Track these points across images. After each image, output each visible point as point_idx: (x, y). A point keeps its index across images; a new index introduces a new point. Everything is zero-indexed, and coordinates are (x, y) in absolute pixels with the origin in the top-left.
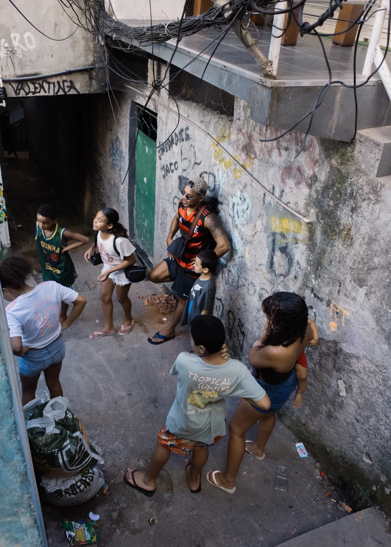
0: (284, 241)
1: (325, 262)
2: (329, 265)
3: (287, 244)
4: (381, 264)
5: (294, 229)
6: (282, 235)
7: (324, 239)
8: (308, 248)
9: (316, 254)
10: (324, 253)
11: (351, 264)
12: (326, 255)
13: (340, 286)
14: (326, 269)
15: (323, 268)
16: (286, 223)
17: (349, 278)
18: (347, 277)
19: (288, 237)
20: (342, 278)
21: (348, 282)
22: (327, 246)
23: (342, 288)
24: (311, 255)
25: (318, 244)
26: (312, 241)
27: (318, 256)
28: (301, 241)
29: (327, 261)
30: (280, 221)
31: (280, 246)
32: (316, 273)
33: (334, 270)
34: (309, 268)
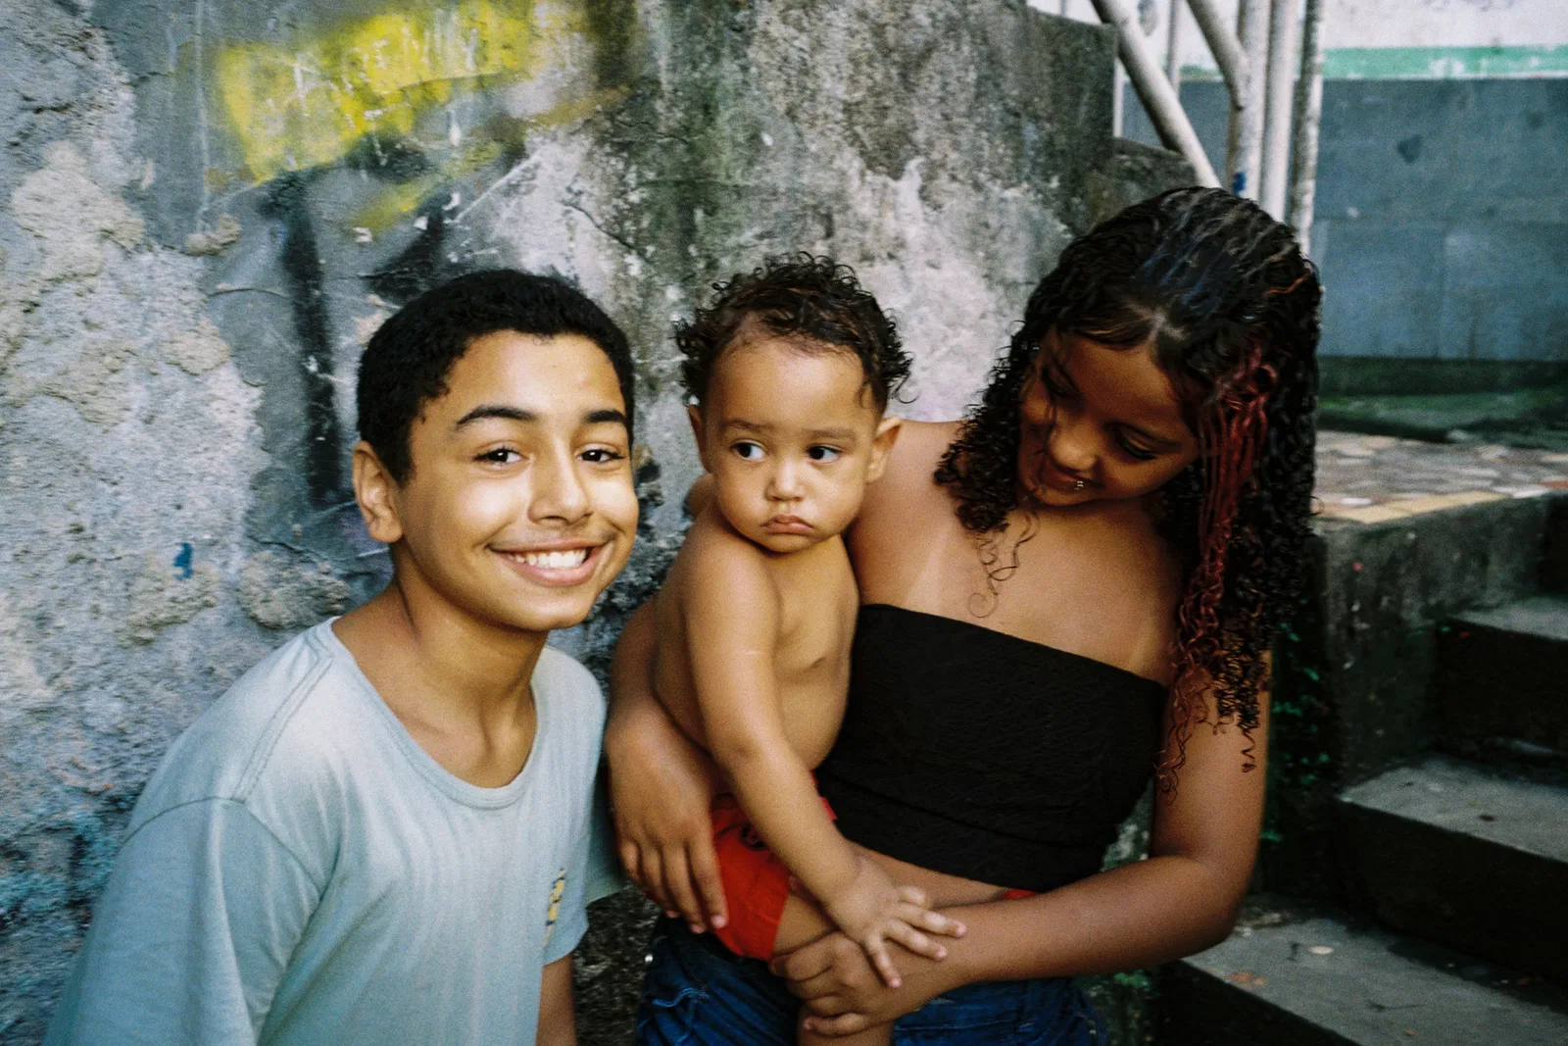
0: (404, 202)
1: (726, 164)
2: (750, 163)
3: (435, 212)
4: (941, 16)
5: (481, 55)
6: (374, 166)
7: (695, 28)
8: (601, 141)
9: (665, 148)
10: (708, 110)
11: (841, 91)
12: (723, 117)
13: (829, 234)
14: (739, 192)
15: (724, 199)
16: (391, 48)
17: (850, 162)
18: (845, 167)
19: (429, 147)
20: (827, 183)
21: (856, 182)
22: (716, 58)
23: (840, 233)
24: (631, 178)
25: (664, 77)
26: (626, 80)
27: (681, 148)
28: (541, 120)
29: (736, 144)
30: (335, 54)
31: (377, 259)
32: (686, 258)
33: (777, 173)
34: (635, 266)
